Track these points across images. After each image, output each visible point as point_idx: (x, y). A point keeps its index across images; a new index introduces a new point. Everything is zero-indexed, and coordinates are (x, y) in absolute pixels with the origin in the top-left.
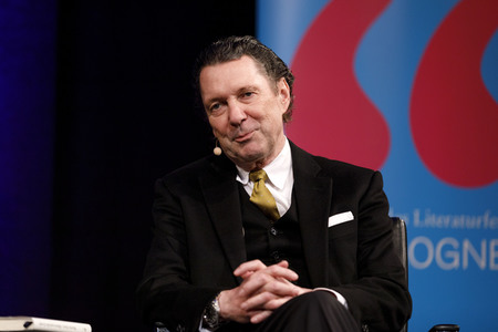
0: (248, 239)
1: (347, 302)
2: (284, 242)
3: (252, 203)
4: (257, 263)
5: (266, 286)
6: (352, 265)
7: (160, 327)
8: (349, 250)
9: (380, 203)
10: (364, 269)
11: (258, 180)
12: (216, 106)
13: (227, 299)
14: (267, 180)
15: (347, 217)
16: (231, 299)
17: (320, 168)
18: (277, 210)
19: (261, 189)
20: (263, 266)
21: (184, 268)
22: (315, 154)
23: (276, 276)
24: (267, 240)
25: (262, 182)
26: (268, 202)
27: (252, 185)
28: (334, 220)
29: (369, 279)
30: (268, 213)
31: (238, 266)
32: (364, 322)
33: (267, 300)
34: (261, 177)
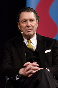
0: (27, 56)
1: (50, 71)
2: (35, 57)
3: (27, 48)
4: (29, 63)
5: (31, 68)
6: (51, 62)
7: (7, 77)
8: (50, 58)
10: (54, 63)
11: (29, 42)
13: (22, 71)
14: (31, 42)
15: (49, 51)
16: (23, 71)
17: (43, 39)
19: (30, 44)
20: (30, 63)
21: (12, 63)
22: (42, 35)
23: (34, 66)
24: (31, 57)
26: (31, 47)
27: (27, 43)
28: (47, 52)
29: (55, 65)
30: (31, 50)
31: (24, 63)
32: (54, 76)
33: (32, 72)
34: (29, 41)
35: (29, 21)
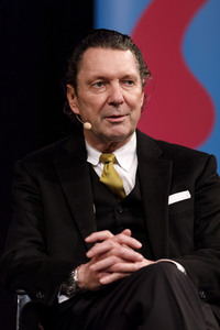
0: (99, 216)
1: (186, 271)
3: (102, 183)
6: (189, 238)
7: (21, 294)
8: (187, 225)
9: (213, 183)
10: (199, 243)
11: (108, 162)
12: (99, 84)
14: (116, 162)
15: (185, 195)
17: (161, 151)
18: (123, 190)
19: (110, 170)
24: (114, 217)
25: (111, 164)
26: (117, 183)
27: (102, 166)
28: (174, 199)
29: (206, 250)
30: (114, 192)
32: (201, 289)
34: (111, 159)
35: (116, 84)
